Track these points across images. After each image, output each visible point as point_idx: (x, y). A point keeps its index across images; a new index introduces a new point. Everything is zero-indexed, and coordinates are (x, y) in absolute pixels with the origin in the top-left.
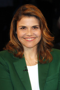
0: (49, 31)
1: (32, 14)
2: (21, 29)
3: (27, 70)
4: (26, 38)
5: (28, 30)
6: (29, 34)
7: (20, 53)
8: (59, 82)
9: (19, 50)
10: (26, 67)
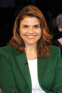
0: (48, 30)
1: (34, 15)
2: (24, 27)
3: (27, 64)
4: (28, 36)
5: (30, 28)
6: (31, 32)
7: (21, 48)
8: (55, 75)
9: (21, 46)
10: (27, 61)
